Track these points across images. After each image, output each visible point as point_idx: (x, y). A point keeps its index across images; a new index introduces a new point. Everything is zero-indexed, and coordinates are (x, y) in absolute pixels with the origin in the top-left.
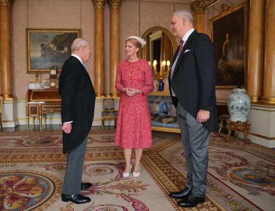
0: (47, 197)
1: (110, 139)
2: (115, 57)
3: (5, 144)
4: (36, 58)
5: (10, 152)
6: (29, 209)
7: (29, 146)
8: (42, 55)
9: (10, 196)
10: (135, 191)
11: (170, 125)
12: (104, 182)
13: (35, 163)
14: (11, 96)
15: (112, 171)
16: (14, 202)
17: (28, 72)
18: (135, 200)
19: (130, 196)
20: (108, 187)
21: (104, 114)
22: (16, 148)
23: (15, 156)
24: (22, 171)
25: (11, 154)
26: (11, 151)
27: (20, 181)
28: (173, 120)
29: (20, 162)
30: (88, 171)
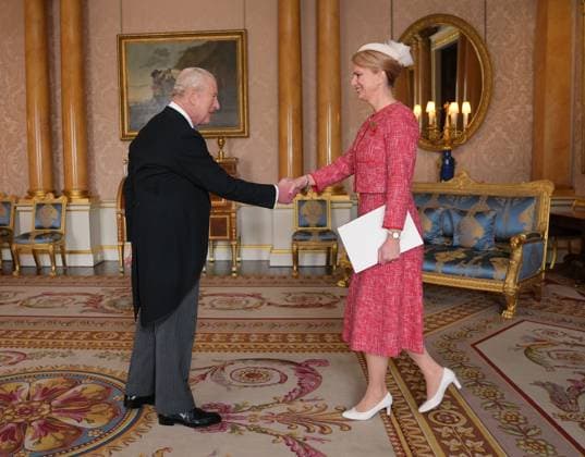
0: (119, 431)
1: (304, 299)
2: (328, 95)
3: (63, 306)
4: (141, 105)
5: (68, 324)
6: (74, 453)
7: (112, 312)
8: (155, 96)
9: (41, 421)
10: (323, 430)
11: (453, 269)
12: (257, 404)
13: (115, 352)
14: (85, 194)
15: (284, 379)
16: (46, 434)
17: (125, 138)
18: (317, 452)
19: (307, 442)
20: (262, 418)
21: (298, 237)
22: (84, 314)
23: (75, 333)
24: (82, 368)
25: (67, 328)
26: (70, 321)
27: (72, 391)
28: (462, 255)
29: (83, 347)
30: (226, 375)
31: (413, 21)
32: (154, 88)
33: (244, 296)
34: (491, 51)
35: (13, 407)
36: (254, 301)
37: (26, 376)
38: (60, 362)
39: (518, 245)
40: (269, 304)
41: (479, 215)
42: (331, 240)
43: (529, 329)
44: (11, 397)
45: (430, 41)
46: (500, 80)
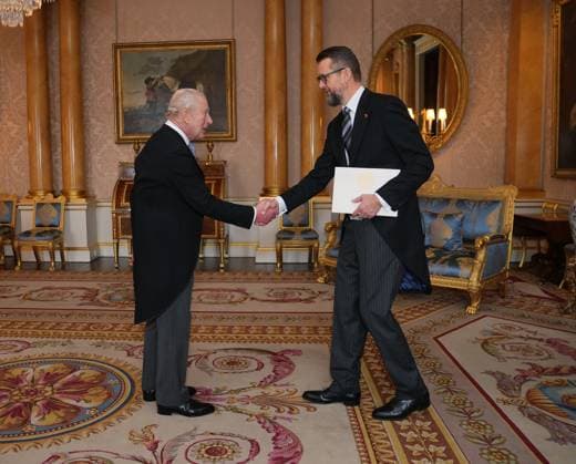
0: (110, 412)
3: (62, 300)
4: (135, 110)
5: (67, 316)
7: (107, 305)
8: (148, 102)
10: (291, 411)
12: (235, 388)
13: (110, 341)
14: (83, 194)
15: (261, 366)
16: (49, 413)
17: (119, 142)
18: (284, 429)
20: (238, 400)
21: (282, 236)
22: (81, 307)
24: (80, 356)
25: (67, 320)
26: (69, 313)
27: (71, 375)
28: (432, 255)
29: (80, 337)
30: (209, 363)
31: (393, 31)
32: (147, 94)
33: (230, 291)
34: (467, 60)
35: (20, 390)
36: (238, 296)
37: (29, 362)
38: (61, 350)
39: (482, 246)
40: (253, 299)
41: (448, 217)
42: (312, 239)
43: (489, 323)
44: (17, 381)
45: (414, 46)
46: (475, 87)
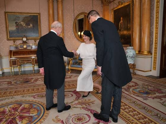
7: (17, 85)
9: (19, 117)
12: (71, 102)
13: (26, 95)
15: (72, 95)
16: (23, 120)
19: (88, 108)
20: (74, 105)
24: (19, 101)
26: (6, 89)
27: (21, 107)
29: (15, 95)
